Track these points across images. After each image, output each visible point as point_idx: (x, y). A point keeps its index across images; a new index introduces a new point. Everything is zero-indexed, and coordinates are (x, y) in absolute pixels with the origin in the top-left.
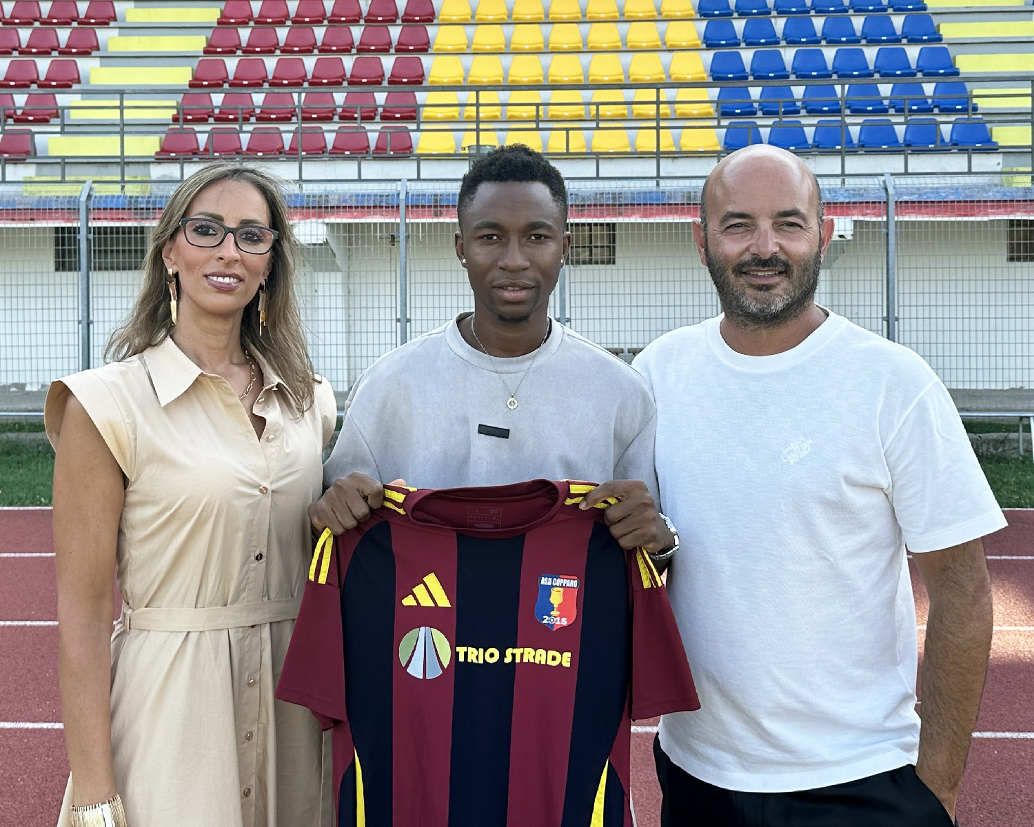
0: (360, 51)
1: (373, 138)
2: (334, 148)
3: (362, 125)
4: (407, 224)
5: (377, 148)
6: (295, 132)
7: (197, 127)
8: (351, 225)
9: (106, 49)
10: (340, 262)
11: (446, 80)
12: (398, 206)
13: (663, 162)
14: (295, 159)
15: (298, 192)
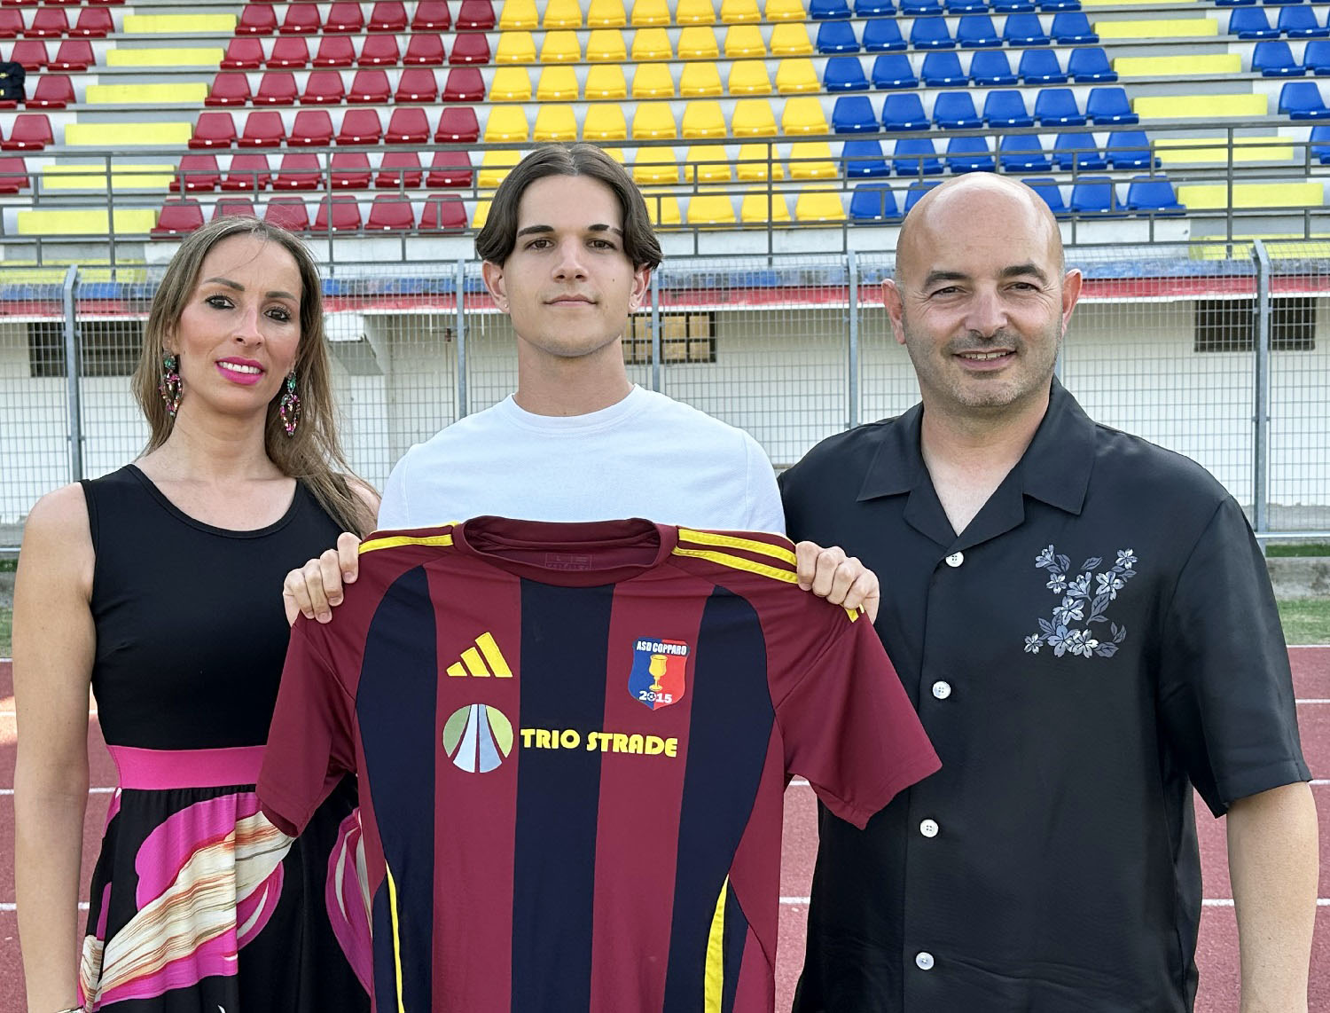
0: (398, 100)
1: (418, 209)
2: (371, 222)
3: (406, 193)
4: (466, 316)
5: (423, 222)
6: (323, 203)
7: (201, 198)
8: (397, 316)
9: (84, 102)
10: (382, 362)
11: (505, 137)
12: (454, 294)
13: (775, 235)
14: (323, 237)
15: (329, 277)
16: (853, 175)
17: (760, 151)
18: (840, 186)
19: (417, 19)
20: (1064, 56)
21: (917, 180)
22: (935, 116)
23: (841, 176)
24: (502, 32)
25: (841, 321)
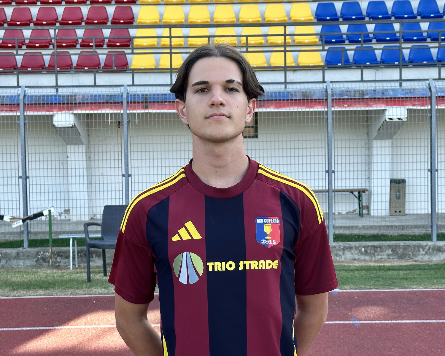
1: (102, 58)
2: (77, 65)
3: (96, 50)
4: (128, 114)
5: (105, 65)
6: (52, 55)
8: (91, 114)
10: (83, 138)
11: (148, 21)
12: (122, 102)
13: (288, 73)
14: (53, 73)
15: (55, 94)
16: (328, 42)
17: (280, 30)
18: (321, 48)
21: (360, 46)
22: (367, 13)
23: (320, 43)
25: (323, 118)
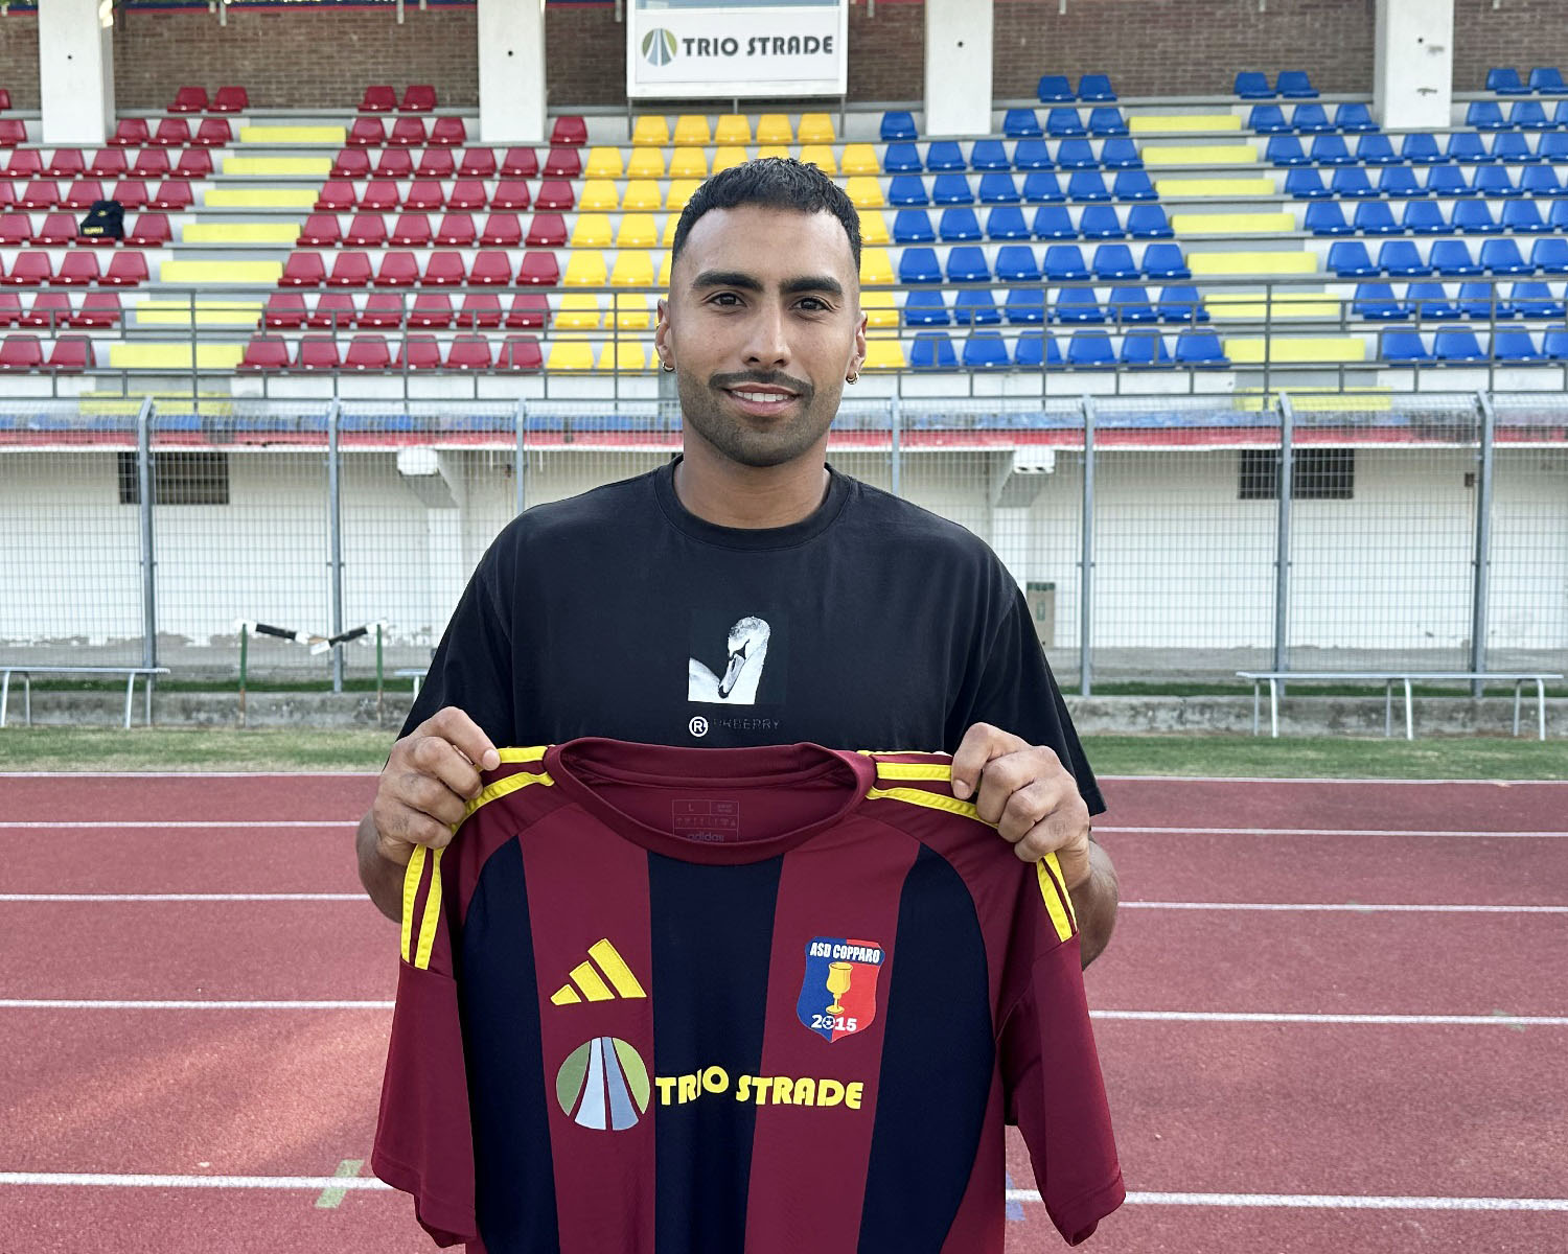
0: (483, 244)
1: (496, 349)
3: (485, 334)
4: (525, 453)
5: (500, 361)
6: (404, 341)
7: (287, 335)
9: (180, 239)
10: (457, 497)
11: (585, 281)
12: (514, 431)
14: (400, 374)
15: (402, 413)
16: (912, 323)
18: (902, 333)
19: (506, 166)
20: (1123, 213)
21: (977, 330)
22: (996, 268)
23: (901, 324)
24: (586, 179)
